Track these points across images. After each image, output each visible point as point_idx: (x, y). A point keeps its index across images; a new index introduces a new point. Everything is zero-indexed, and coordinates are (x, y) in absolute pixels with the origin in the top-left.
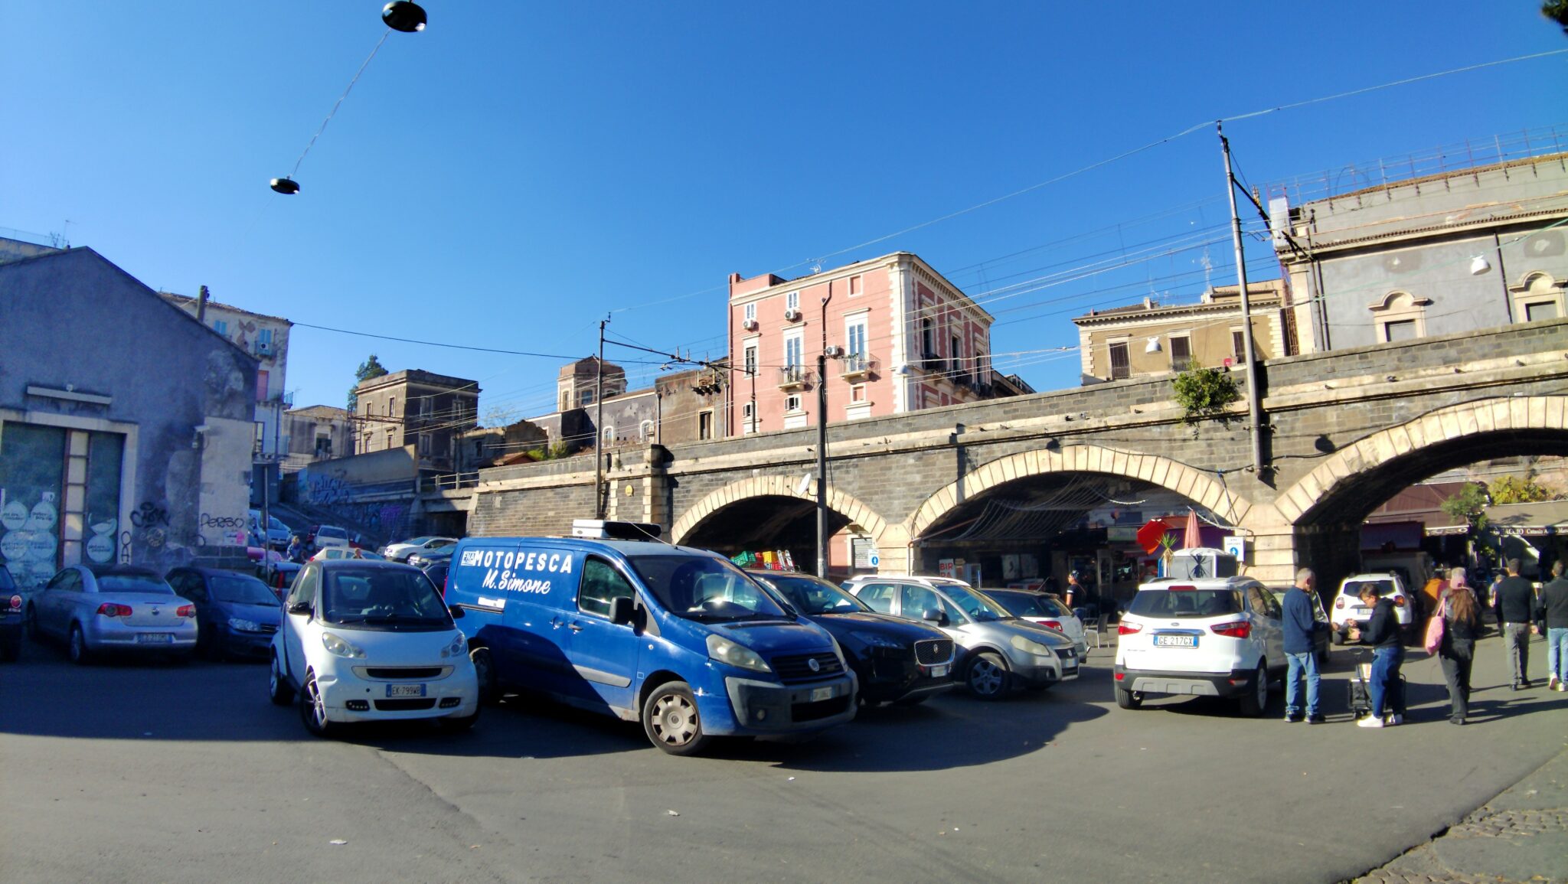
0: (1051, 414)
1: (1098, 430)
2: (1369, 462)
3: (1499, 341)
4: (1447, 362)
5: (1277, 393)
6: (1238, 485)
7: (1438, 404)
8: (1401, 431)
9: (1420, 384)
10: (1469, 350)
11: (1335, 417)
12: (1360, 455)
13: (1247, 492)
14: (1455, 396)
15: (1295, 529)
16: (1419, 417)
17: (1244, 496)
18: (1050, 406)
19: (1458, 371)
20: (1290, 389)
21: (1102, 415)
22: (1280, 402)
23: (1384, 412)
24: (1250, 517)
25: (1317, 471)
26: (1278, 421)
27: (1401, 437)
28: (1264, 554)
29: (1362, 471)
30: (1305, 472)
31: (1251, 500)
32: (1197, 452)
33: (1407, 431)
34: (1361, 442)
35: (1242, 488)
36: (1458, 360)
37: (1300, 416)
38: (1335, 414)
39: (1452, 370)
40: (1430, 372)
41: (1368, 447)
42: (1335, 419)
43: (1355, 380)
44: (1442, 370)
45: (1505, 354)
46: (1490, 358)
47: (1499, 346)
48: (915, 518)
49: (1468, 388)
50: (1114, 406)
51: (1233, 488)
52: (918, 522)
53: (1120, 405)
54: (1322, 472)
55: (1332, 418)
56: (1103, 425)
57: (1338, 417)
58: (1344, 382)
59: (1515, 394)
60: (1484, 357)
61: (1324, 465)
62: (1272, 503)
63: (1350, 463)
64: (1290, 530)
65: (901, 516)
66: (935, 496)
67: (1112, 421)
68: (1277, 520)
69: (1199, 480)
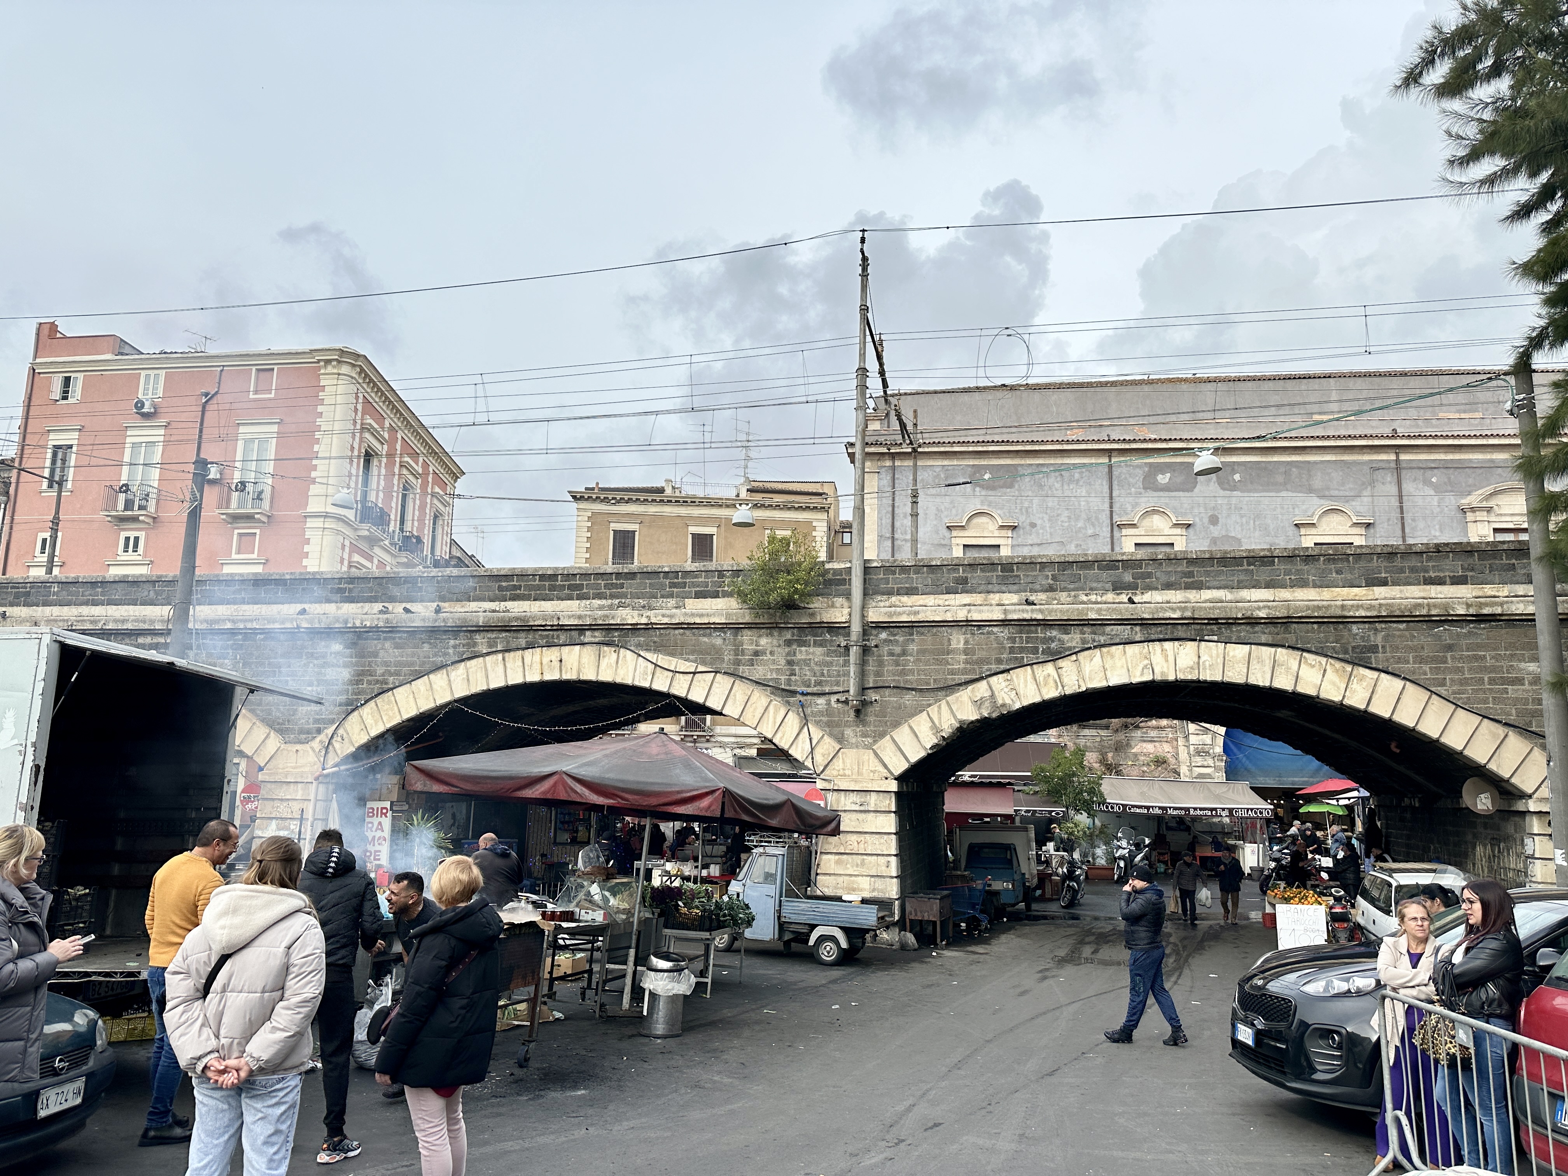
0: (570, 598)
1: (635, 629)
2: (1003, 705)
3: (1191, 569)
4: (1118, 587)
5: (887, 604)
6: (825, 719)
7: (1103, 639)
8: (1050, 668)
9: (1080, 612)
10: (1149, 575)
11: (962, 642)
12: (993, 695)
13: (836, 730)
14: (1125, 631)
15: (900, 785)
16: (1075, 653)
17: (831, 735)
18: (570, 587)
19: (1131, 601)
20: (905, 599)
21: (644, 607)
22: (890, 615)
23: (1027, 642)
24: (838, 764)
25: (933, 710)
26: (885, 640)
27: (1049, 675)
28: (854, 816)
29: (994, 715)
30: (919, 710)
31: (840, 739)
32: (771, 670)
33: (1058, 669)
34: (995, 678)
35: (829, 724)
36: (1132, 587)
37: (915, 637)
38: (962, 638)
39: (1124, 598)
40: (1093, 598)
41: (1004, 684)
42: (961, 645)
43: (995, 598)
44: (1110, 597)
45: (1199, 586)
46: (1176, 589)
47: (1190, 574)
48: (332, 737)
49: (1143, 623)
50: (662, 597)
51: (817, 723)
52: (337, 744)
53: (671, 596)
54: (939, 713)
55: (959, 642)
56: (644, 620)
57: (966, 642)
58: (977, 598)
59: (1206, 638)
60: (1168, 586)
61: (943, 703)
62: (869, 747)
63: (978, 703)
64: (894, 786)
65: (308, 732)
66: (372, 704)
67: (656, 617)
68: (874, 772)
69: (771, 709)
